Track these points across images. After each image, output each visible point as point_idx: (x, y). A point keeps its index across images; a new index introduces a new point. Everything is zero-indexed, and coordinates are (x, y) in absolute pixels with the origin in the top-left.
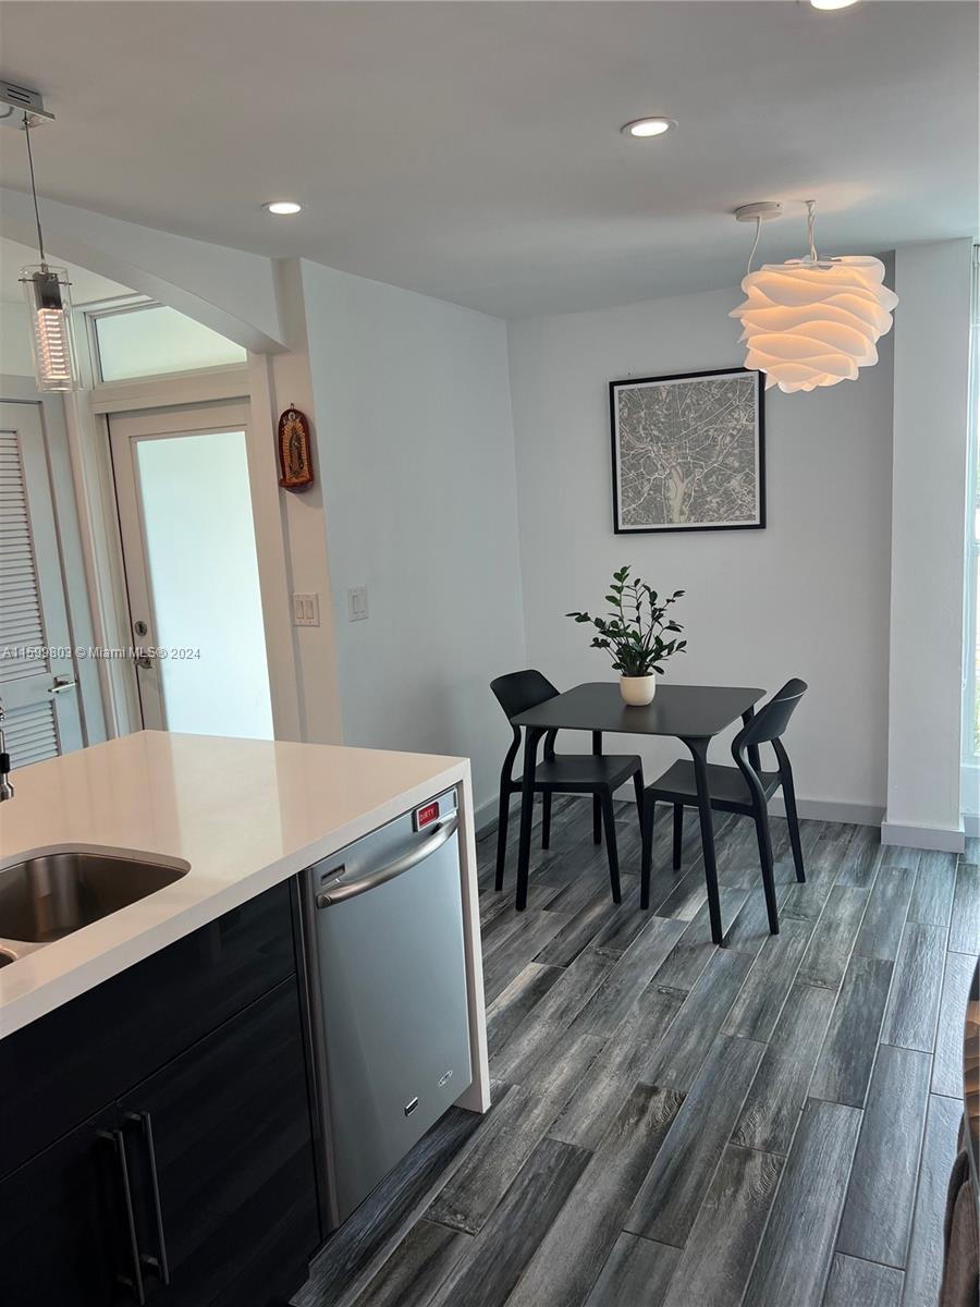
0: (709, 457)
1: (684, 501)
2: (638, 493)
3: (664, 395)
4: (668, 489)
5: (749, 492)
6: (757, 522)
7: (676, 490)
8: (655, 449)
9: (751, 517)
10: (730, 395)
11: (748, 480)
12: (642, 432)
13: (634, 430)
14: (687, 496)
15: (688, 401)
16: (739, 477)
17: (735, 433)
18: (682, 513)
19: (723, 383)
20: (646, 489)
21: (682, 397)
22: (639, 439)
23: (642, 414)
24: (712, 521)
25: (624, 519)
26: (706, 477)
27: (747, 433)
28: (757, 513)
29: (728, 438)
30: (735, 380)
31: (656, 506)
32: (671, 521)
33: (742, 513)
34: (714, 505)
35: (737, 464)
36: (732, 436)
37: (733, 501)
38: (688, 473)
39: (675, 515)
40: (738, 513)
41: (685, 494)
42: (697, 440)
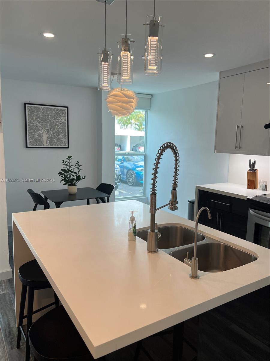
0: (54, 129)
1: (47, 140)
2: (34, 137)
3: (42, 110)
4: (43, 136)
5: (65, 139)
6: (67, 147)
7: (45, 136)
8: (39, 124)
9: (65, 145)
10: (60, 113)
11: (65, 135)
12: (35, 119)
13: (32, 118)
14: (48, 139)
15: (48, 112)
16: (62, 135)
17: (61, 123)
18: (47, 143)
19: (58, 109)
20: (36, 136)
21: (47, 111)
22: (34, 121)
23: (35, 114)
24: (55, 146)
25: (29, 144)
26: (54, 134)
27: (64, 123)
28: (67, 144)
29: (59, 124)
30: (61, 109)
31: (39, 141)
32: (44, 145)
33: (63, 144)
34: (56, 141)
35: (62, 131)
36: (60, 123)
37: (61, 141)
38: (48, 132)
39: (45, 143)
40: (62, 144)
41: (47, 138)
42: (51, 123)
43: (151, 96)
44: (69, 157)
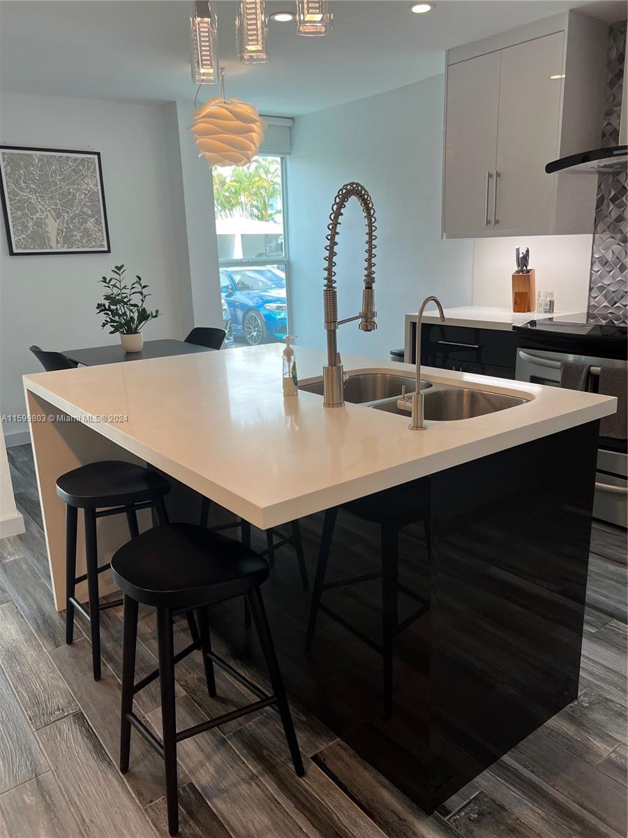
0: (72, 206)
1: (58, 234)
2: (25, 227)
3: (37, 161)
4: (46, 225)
5: (100, 230)
6: (106, 249)
7: (52, 226)
8: (35, 197)
9: (102, 246)
10: (81, 168)
11: (97, 222)
12: (23, 184)
13: (16, 183)
14: (59, 231)
15: (54, 167)
16: (92, 220)
17: (87, 192)
18: (58, 242)
19: (76, 160)
20: (30, 225)
21: (50, 164)
22: (21, 189)
23: (22, 172)
24: (78, 248)
25: (16, 245)
26: (72, 219)
27: (94, 193)
28: (105, 243)
29: (83, 196)
30: (83, 159)
31: (39, 235)
32: (51, 248)
33: (96, 243)
34: (79, 237)
35: (90, 213)
36: (85, 194)
37: (90, 235)
38: (59, 216)
39: (53, 243)
40: (94, 243)
41: (58, 229)
42: (62, 194)
43: (291, 120)
44: (116, 267)
